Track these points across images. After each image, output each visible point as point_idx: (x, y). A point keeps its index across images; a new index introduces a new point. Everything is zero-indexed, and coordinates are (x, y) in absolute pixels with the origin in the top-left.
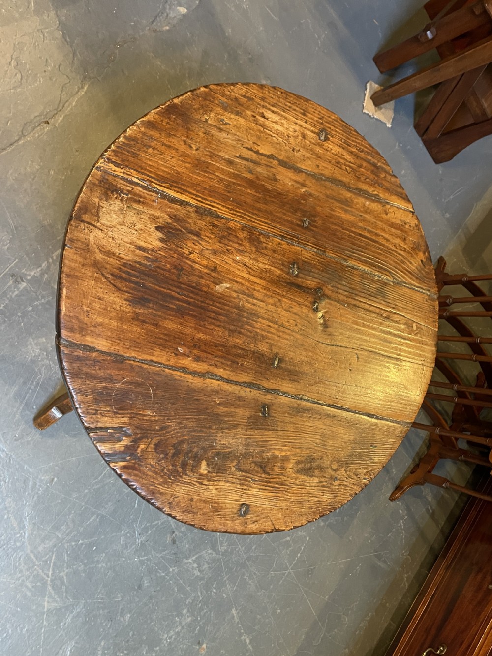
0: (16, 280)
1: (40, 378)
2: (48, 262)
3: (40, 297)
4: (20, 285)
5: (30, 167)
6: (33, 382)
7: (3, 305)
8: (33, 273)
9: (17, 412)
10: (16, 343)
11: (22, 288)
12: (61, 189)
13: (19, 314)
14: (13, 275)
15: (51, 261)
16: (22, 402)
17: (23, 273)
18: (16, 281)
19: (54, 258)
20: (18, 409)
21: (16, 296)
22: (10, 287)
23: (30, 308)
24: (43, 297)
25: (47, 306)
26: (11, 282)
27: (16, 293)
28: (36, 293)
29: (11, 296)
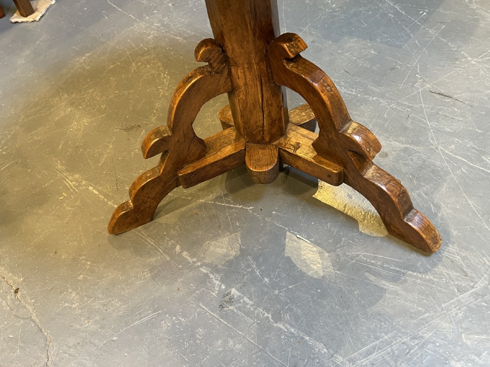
0: (227, 302)
1: (364, 256)
2: (201, 266)
3: (250, 270)
4: (235, 297)
5: (73, 303)
6: (372, 264)
7: (266, 315)
8: (217, 282)
9: (421, 279)
10: (319, 290)
11: (238, 293)
12: (104, 264)
13: (276, 292)
14: (222, 306)
15: (199, 264)
16: (404, 274)
17: (218, 294)
18: (231, 301)
19: (195, 260)
20: (417, 277)
21: (250, 298)
22: (239, 309)
23: (266, 280)
24: (249, 266)
25: (261, 260)
26: (231, 308)
27: (245, 299)
28: (244, 275)
29: (252, 305)
